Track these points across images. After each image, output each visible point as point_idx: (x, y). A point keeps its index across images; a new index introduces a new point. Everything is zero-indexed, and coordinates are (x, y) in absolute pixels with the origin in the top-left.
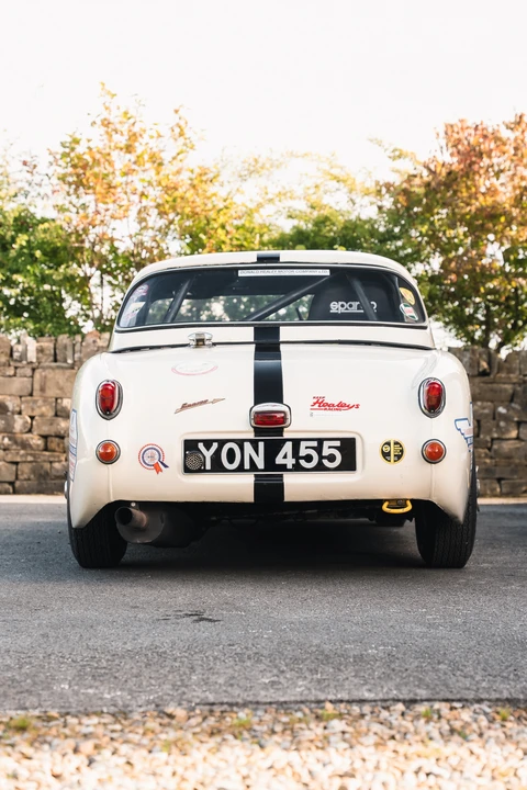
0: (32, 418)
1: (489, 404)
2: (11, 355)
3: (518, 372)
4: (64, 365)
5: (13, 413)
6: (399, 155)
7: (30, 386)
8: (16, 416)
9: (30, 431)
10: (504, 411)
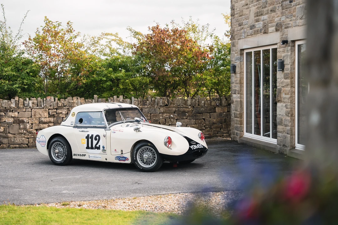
0: (32, 124)
1: (168, 114)
2: (24, 105)
3: (176, 104)
4: (41, 107)
5: (26, 123)
7: (31, 114)
8: (27, 124)
9: (32, 128)
10: (172, 116)
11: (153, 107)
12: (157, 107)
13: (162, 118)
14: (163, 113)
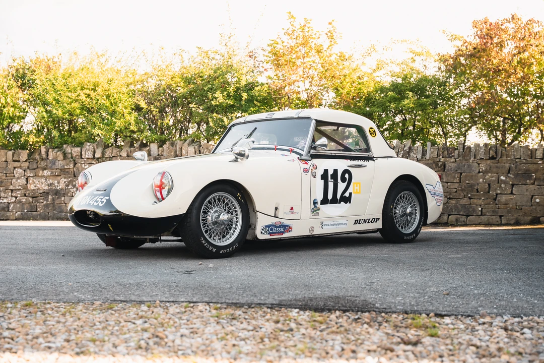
1: (495, 174)
3: (513, 157)
6: (454, 38)
10: (504, 178)
11: (466, 160)
12: (473, 161)
13: (483, 181)
14: (485, 172)
